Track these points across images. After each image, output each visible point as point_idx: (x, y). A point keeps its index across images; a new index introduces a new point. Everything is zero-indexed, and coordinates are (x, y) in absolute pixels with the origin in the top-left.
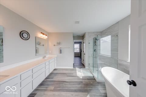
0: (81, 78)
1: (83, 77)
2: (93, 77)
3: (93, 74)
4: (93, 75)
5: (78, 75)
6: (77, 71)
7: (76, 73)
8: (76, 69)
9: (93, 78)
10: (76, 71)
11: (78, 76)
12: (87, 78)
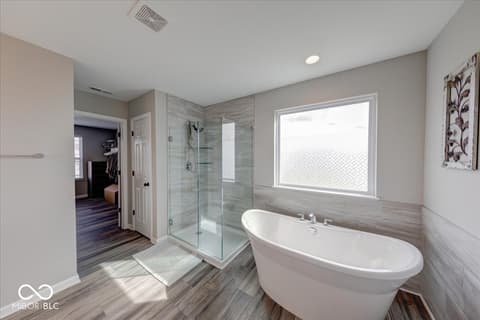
0: (164, 296)
1: (168, 289)
2: (203, 261)
3: (199, 250)
4: (198, 256)
5: (141, 300)
6: (121, 283)
7: (122, 294)
8: (105, 274)
9: (205, 266)
10: (116, 286)
11: (143, 305)
12: (188, 279)
